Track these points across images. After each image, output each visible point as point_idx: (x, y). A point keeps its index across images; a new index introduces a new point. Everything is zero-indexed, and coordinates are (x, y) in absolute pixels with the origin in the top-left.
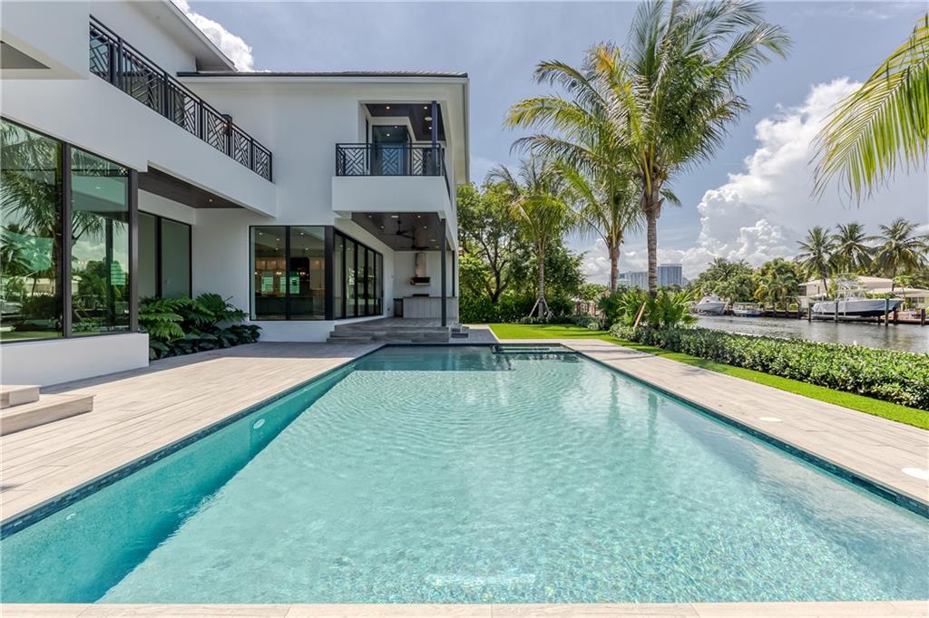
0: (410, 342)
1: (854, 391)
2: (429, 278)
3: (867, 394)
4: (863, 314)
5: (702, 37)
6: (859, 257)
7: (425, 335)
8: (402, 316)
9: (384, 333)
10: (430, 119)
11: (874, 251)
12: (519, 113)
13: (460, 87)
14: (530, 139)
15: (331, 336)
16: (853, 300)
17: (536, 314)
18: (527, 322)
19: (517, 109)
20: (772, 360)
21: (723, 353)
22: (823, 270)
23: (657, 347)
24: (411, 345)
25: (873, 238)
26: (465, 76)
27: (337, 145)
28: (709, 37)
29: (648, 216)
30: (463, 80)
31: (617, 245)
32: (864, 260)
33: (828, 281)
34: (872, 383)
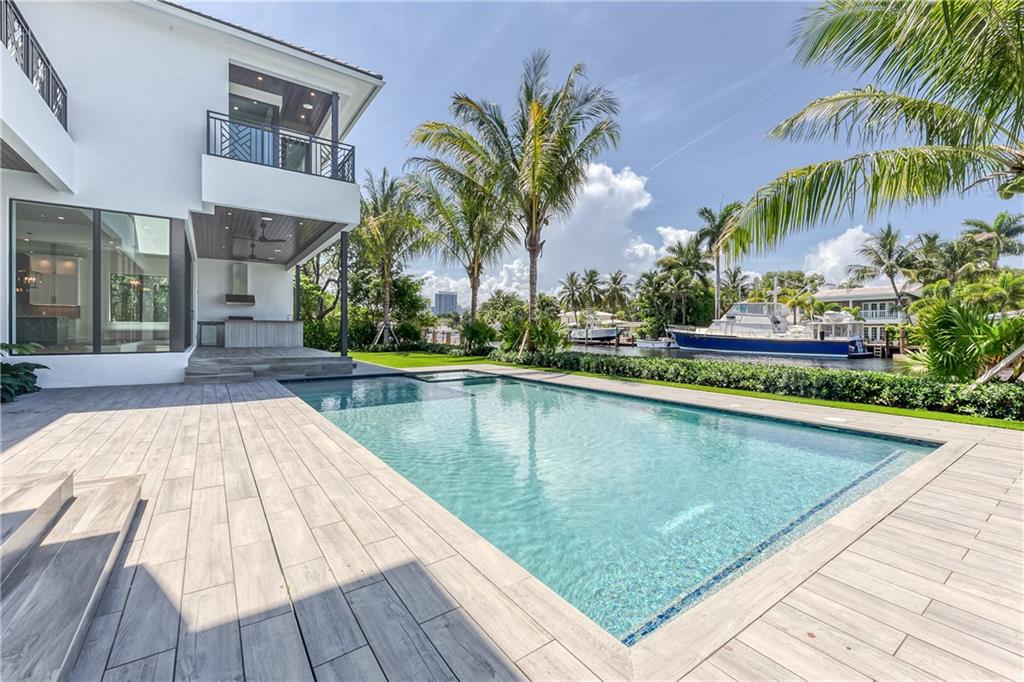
0: (303, 376)
1: (728, 387)
2: (253, 297)
3: (736, 388)
4: (602, 339)
5: (578, 114)
6: (595, 295)
7: (324, 367)
8: (224, 346)
9: (267, 366)
10: (310, 107)
11: (603, 292)
12: (424, 133)
13: (370, 88)
14: (425, 160)
15: (187, 374)
16: (595, 328)
17: (381, 341)
18: (375, 350)
19: (423, 128)
20: (665, 372)
21: (623, 370)
22: (577, 305)
23: (554, 368)
24: (308, 380)
25: (604, 284)
26: (380, 78)
27: (208, 112)
28: (584, 115)
29: (531, 254)
30: (376, 82)
31: (478, 275)
32: (598, 300)
33: (578, 313)
34: (739, 381)
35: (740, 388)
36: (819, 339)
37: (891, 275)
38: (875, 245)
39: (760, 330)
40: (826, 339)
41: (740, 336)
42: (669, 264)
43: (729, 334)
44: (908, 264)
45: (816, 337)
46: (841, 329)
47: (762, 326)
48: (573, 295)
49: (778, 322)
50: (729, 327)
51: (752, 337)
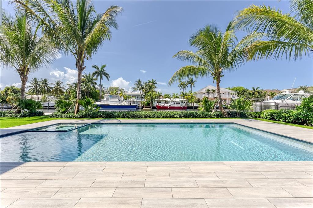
6: (47, 89)
32: (49, 91)
35: (174, 117)
36: (130, 105)
37: (140, 90)
38: (137, 83)
39: (116, 103)
40: (132, 105)
41: (110, 104)
42: (83, 81)
43: (107, 104)
44: (143, 88)
45: (129, 104)
46: (134, 103)
47: (116, 102)
48: (37, 88)
49: (120, 101)
50: (107, 102)
51: (114, 104)
